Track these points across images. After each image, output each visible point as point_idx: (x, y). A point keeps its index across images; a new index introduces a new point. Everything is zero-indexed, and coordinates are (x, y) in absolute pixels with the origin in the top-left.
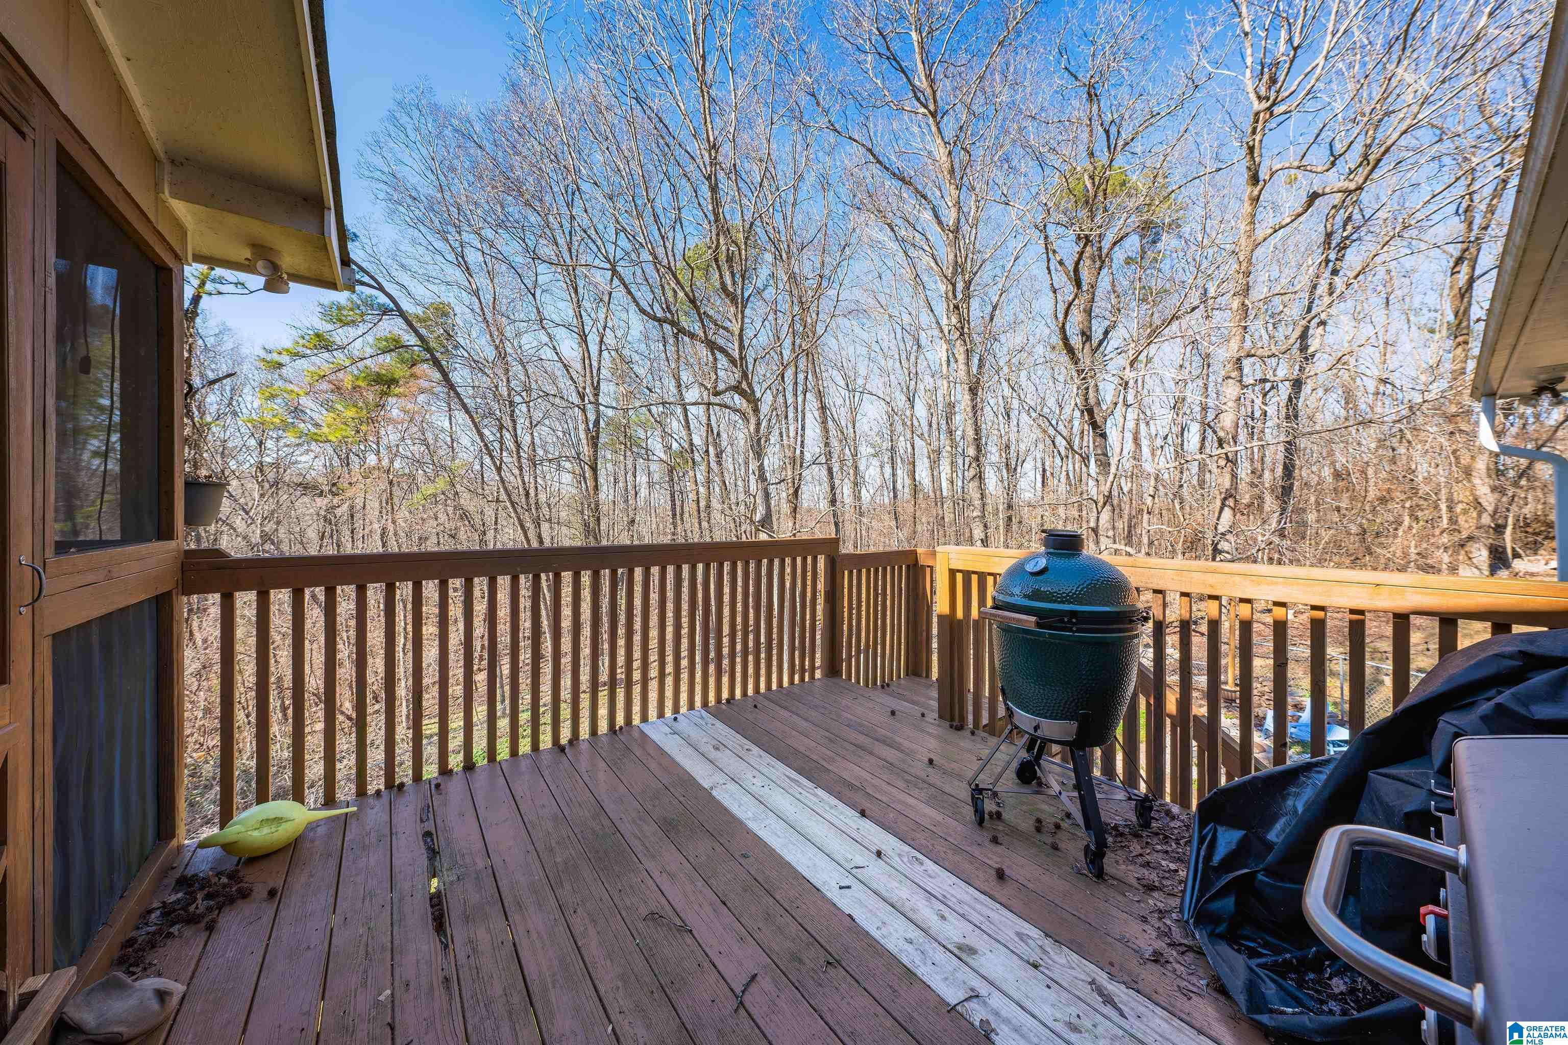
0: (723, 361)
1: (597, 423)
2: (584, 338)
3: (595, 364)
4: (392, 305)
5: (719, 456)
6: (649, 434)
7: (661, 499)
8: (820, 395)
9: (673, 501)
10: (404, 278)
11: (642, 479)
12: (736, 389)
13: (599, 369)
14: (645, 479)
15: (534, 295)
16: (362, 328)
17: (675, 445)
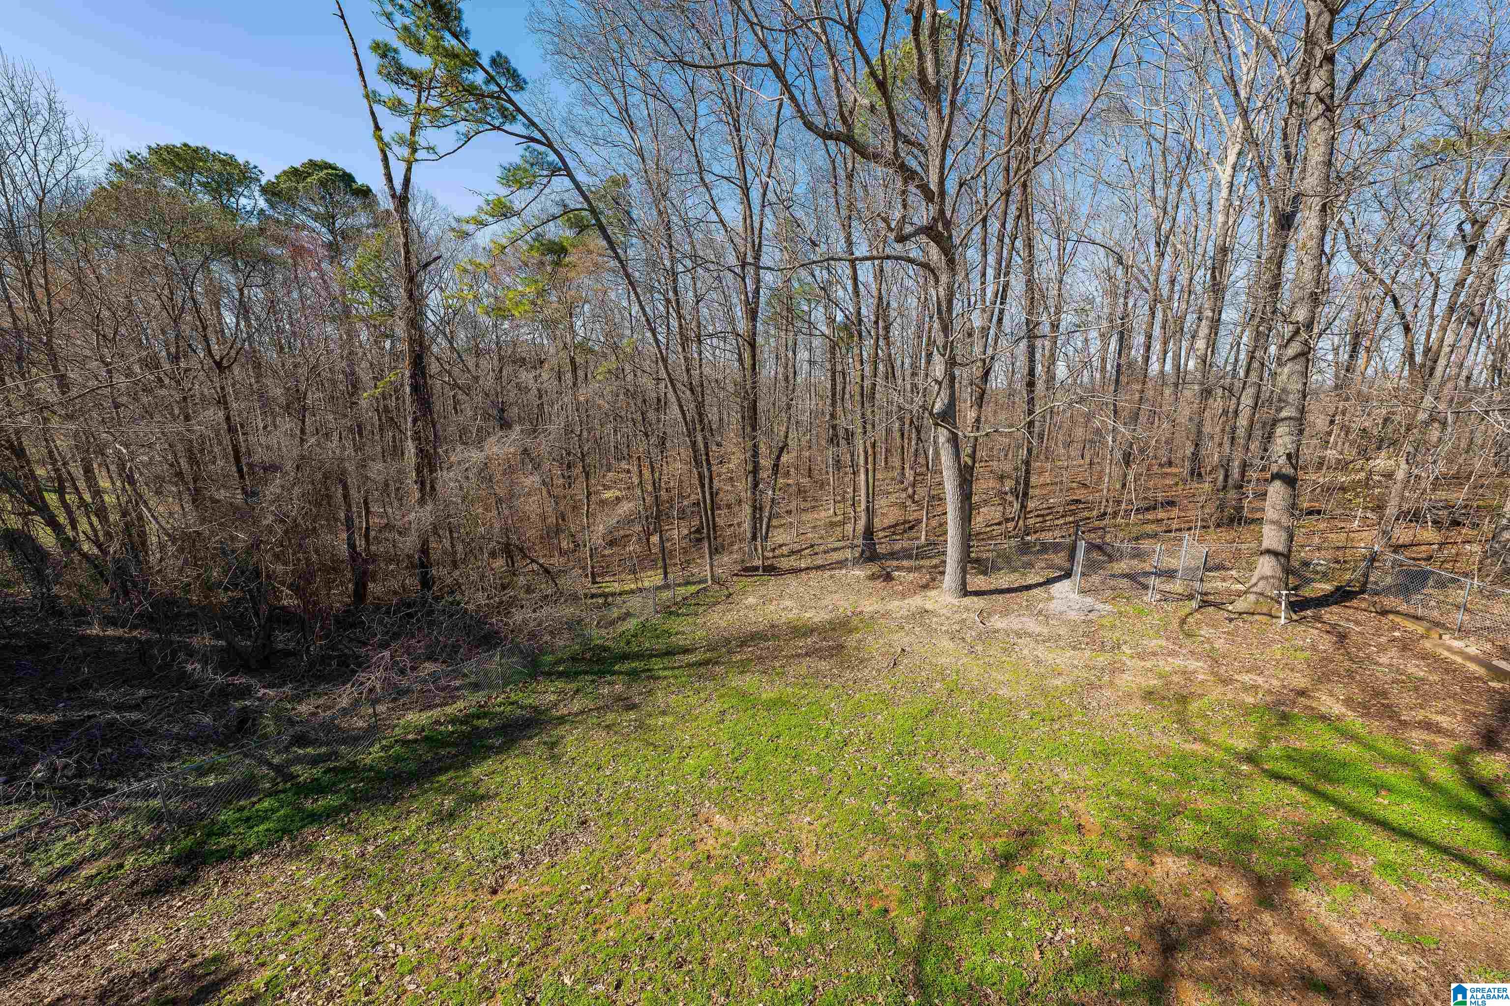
0: (915, 196)
1: (757, 291)
2: (746, 191)
3: (757, 225)
4: (560, 164)
5: (887, 328)
6: (813, 306)
7: (822, 377)
8: (1030, 246)
9: (834, 380)
10: (579, 147)
11: (803, 355)
12: (929, 231)
13: (761, 229)
14: (806, 356)
15: (693, 140)
16: (535, 190)
17: (840, 317)
